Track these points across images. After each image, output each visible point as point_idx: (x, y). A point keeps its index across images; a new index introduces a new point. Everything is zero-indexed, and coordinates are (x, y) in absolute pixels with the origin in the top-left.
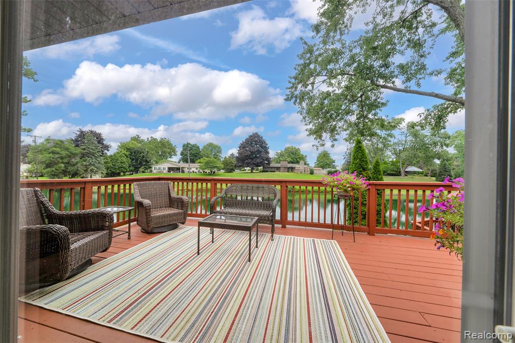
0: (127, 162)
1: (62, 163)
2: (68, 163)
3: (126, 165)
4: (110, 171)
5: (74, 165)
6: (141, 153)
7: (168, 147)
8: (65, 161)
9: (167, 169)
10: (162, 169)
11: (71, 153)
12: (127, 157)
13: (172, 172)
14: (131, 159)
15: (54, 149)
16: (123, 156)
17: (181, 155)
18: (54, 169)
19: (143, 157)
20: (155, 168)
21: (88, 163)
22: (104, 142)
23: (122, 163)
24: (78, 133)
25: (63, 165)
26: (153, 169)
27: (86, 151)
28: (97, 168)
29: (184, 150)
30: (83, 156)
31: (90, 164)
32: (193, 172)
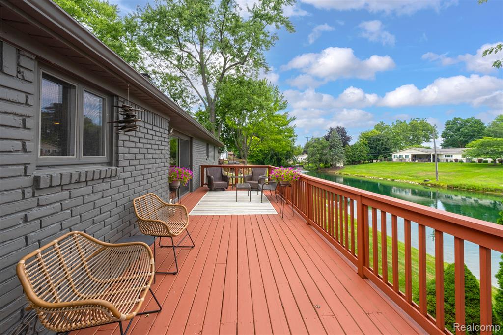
0: (365, 150)
1: (318, 153)
2: (322, 154)
3: (365, 154)
4: (351, 159)
5: (325, 155)
6: (379, 141)
7: (421, 128)
8: (320, 152)
9: (410, 157)
10: (404, 157)
11: (323, 146)
12: (366, 145)
13: (416, 161)
14: (369, 147)
15: (314, 144)
16: (362, 146)
17: (443, 136)
18: (314, 158)
19: (382, 144)
20: (394, 156)
21: (333, 153)
22: (347, 135)
23: (360, 151)
24: (329, 130)
25: (318, 155)
26: (393, 157)
27: (332, 144)
28: (340, 157)
29: (447, 129)
30: (331, 147)
31: (335, 154)
32: (456, 160)
